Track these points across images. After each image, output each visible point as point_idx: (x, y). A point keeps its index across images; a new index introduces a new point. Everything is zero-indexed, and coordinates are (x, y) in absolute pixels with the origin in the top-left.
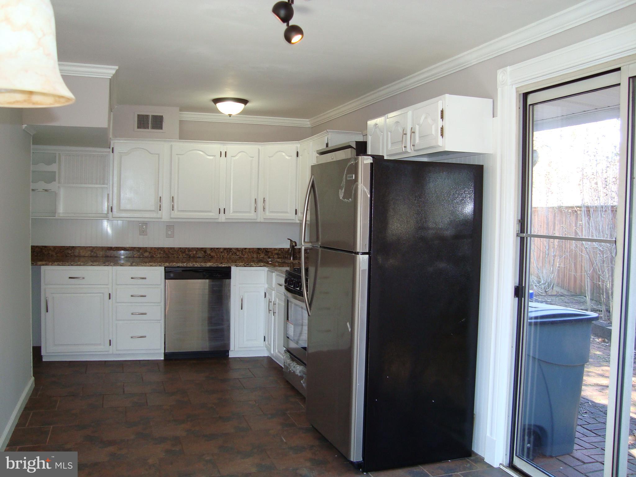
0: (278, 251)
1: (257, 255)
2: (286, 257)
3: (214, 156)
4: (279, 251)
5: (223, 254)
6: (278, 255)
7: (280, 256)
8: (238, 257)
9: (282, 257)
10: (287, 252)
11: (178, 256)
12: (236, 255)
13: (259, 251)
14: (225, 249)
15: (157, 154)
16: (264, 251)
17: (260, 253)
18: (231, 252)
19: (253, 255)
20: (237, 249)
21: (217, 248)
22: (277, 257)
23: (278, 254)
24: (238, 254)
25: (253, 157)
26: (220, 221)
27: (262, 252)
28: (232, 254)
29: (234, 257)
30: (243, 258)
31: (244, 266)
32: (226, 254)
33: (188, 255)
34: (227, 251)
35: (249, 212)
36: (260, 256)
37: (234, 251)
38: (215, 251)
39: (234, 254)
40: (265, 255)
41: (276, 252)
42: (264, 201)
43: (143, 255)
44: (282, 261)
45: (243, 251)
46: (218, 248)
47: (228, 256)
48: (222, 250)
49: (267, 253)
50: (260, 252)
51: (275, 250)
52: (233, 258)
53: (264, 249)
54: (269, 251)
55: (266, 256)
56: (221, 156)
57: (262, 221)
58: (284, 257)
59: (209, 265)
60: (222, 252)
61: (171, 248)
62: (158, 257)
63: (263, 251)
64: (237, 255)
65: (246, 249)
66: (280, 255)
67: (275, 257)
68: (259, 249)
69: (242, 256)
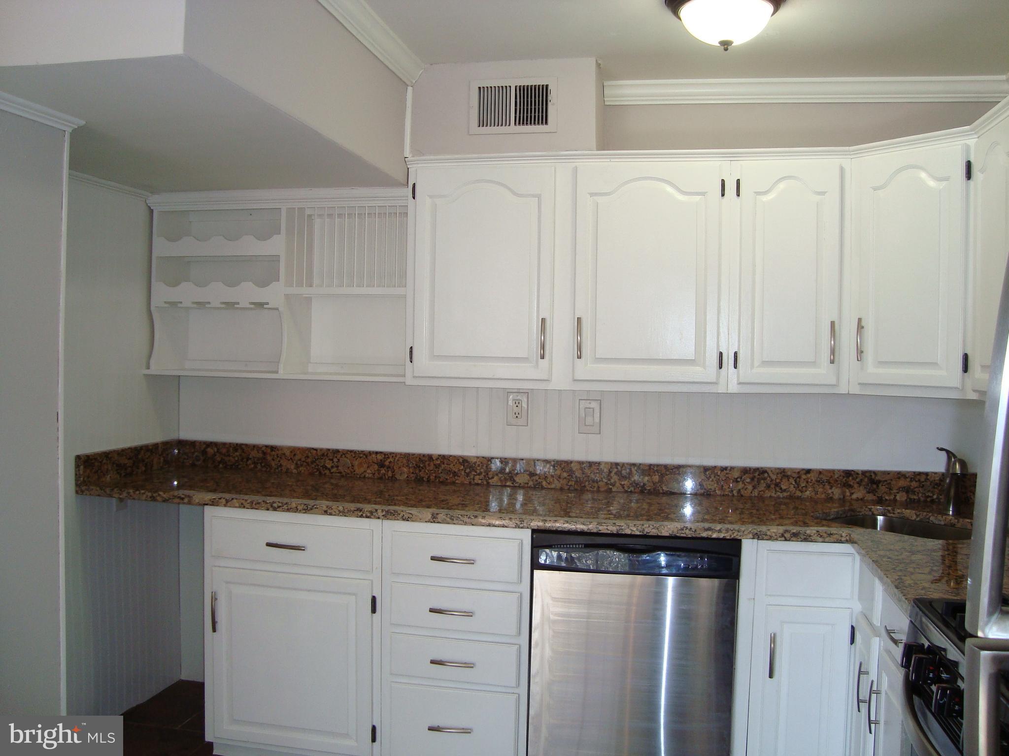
0: (908, 480)
1: (844, 493)
2: (933, 501)
3: (703, 194)
4: (911, 481)
5: (740, 485)
6: (907, 492)
7: (916, 497)
8: (785, 494)
9: (922, 499)
10: (936, 484)
11: (611, 487)
12: (778, 489)
13: (851, 478)
14: (745, 471)
15: (534, 196)
16: (866, 480)
17: (851, 486)
18: (765, 479)
19: (830, 491)
20: (783, 473)
21: (722, 467)
22: (904, 498)
23: (907, 490)
24: (784, 487)
25: (823, 193)
26: (721, 389)
27: (859, 483)
28: (768, 487)
29: (773, 495)
30: (799, 498)
31: (783, 539)
32: (750, 487)
33: (637, 484)
34: (751, 476)
35: (813, 364)
36: (852, 494)
37: (774, 477)
38: (716, 475)
39: (773, 486)
40: (869, 492)
41: (902, 483)
42: (860, 327)
43: (514, 481)
44: (917, 516)
45: (799, 477)
46: (726, 468)
47: (756, 490)
48: (736, 475)
49: (875, 486)
50: (852, 483)
51: (899, 478)
52: (770, 496)
53: (864, 473)
54: (879, 482)
55: (871, 495)
56: (723, 195)
57: (856, 390)
58: (929, 499)
59: (670, 532)
60: (736, 481)
61: (591, 464)
62: (553, 486)
63: (861, 480)
64: (781, 489)
65: (808, 471)
66: (914, 492)
67: (898, 498)
68: (848, 473)
69: (798, 494)
